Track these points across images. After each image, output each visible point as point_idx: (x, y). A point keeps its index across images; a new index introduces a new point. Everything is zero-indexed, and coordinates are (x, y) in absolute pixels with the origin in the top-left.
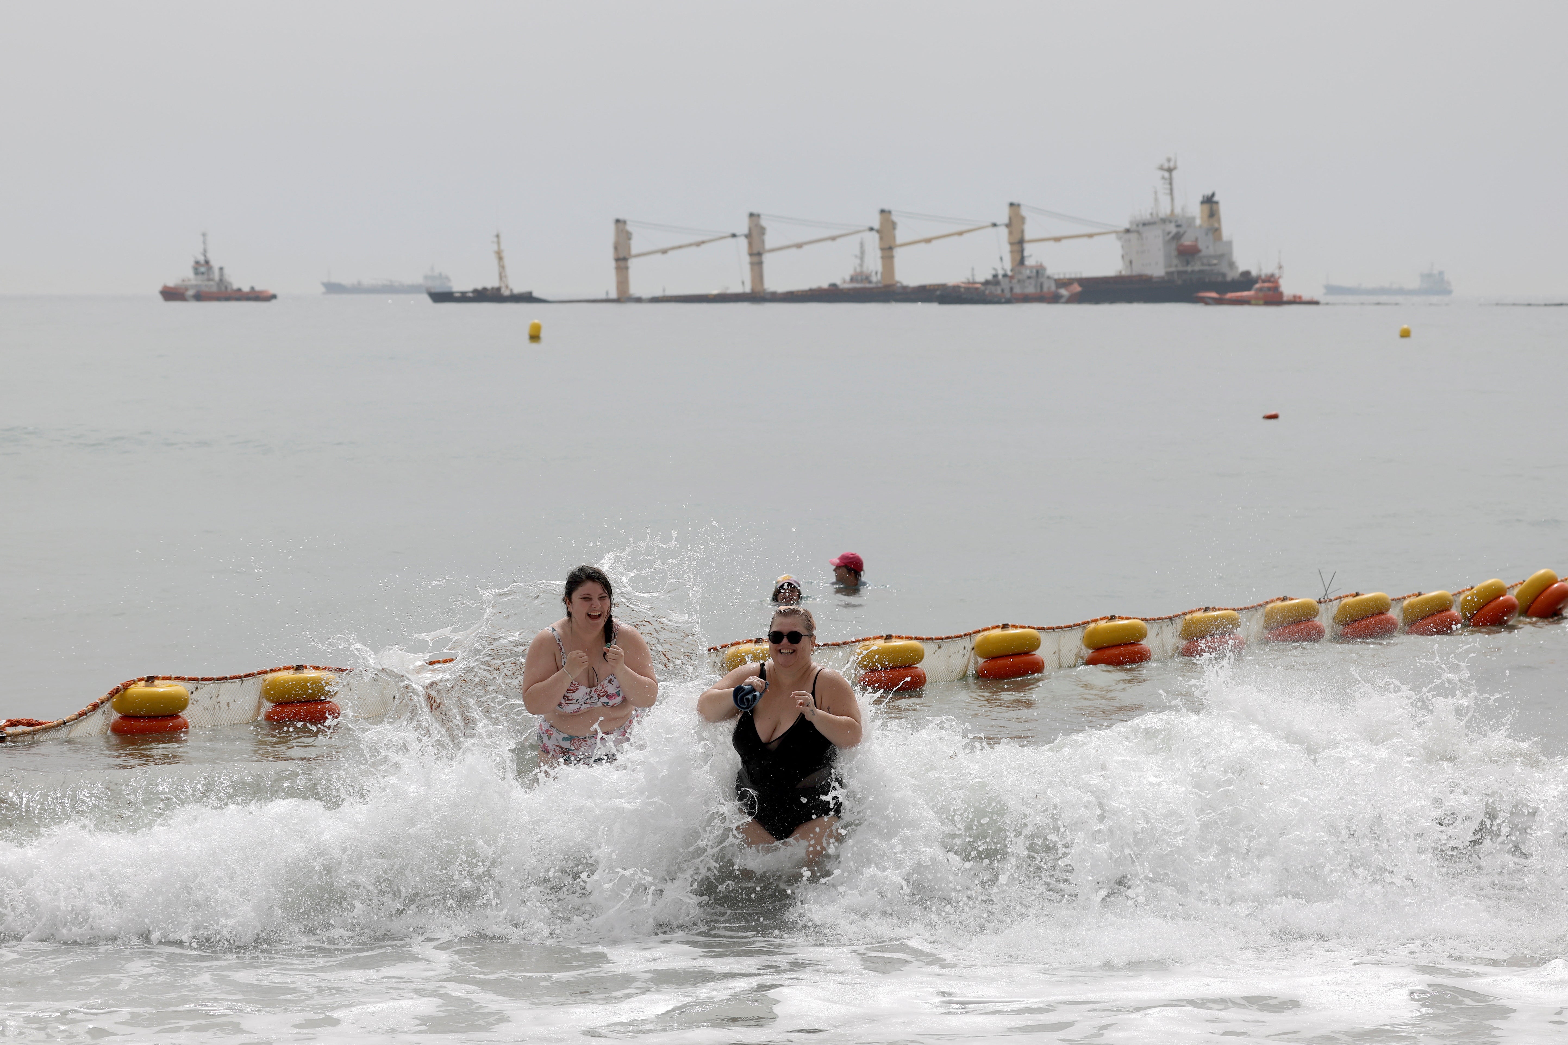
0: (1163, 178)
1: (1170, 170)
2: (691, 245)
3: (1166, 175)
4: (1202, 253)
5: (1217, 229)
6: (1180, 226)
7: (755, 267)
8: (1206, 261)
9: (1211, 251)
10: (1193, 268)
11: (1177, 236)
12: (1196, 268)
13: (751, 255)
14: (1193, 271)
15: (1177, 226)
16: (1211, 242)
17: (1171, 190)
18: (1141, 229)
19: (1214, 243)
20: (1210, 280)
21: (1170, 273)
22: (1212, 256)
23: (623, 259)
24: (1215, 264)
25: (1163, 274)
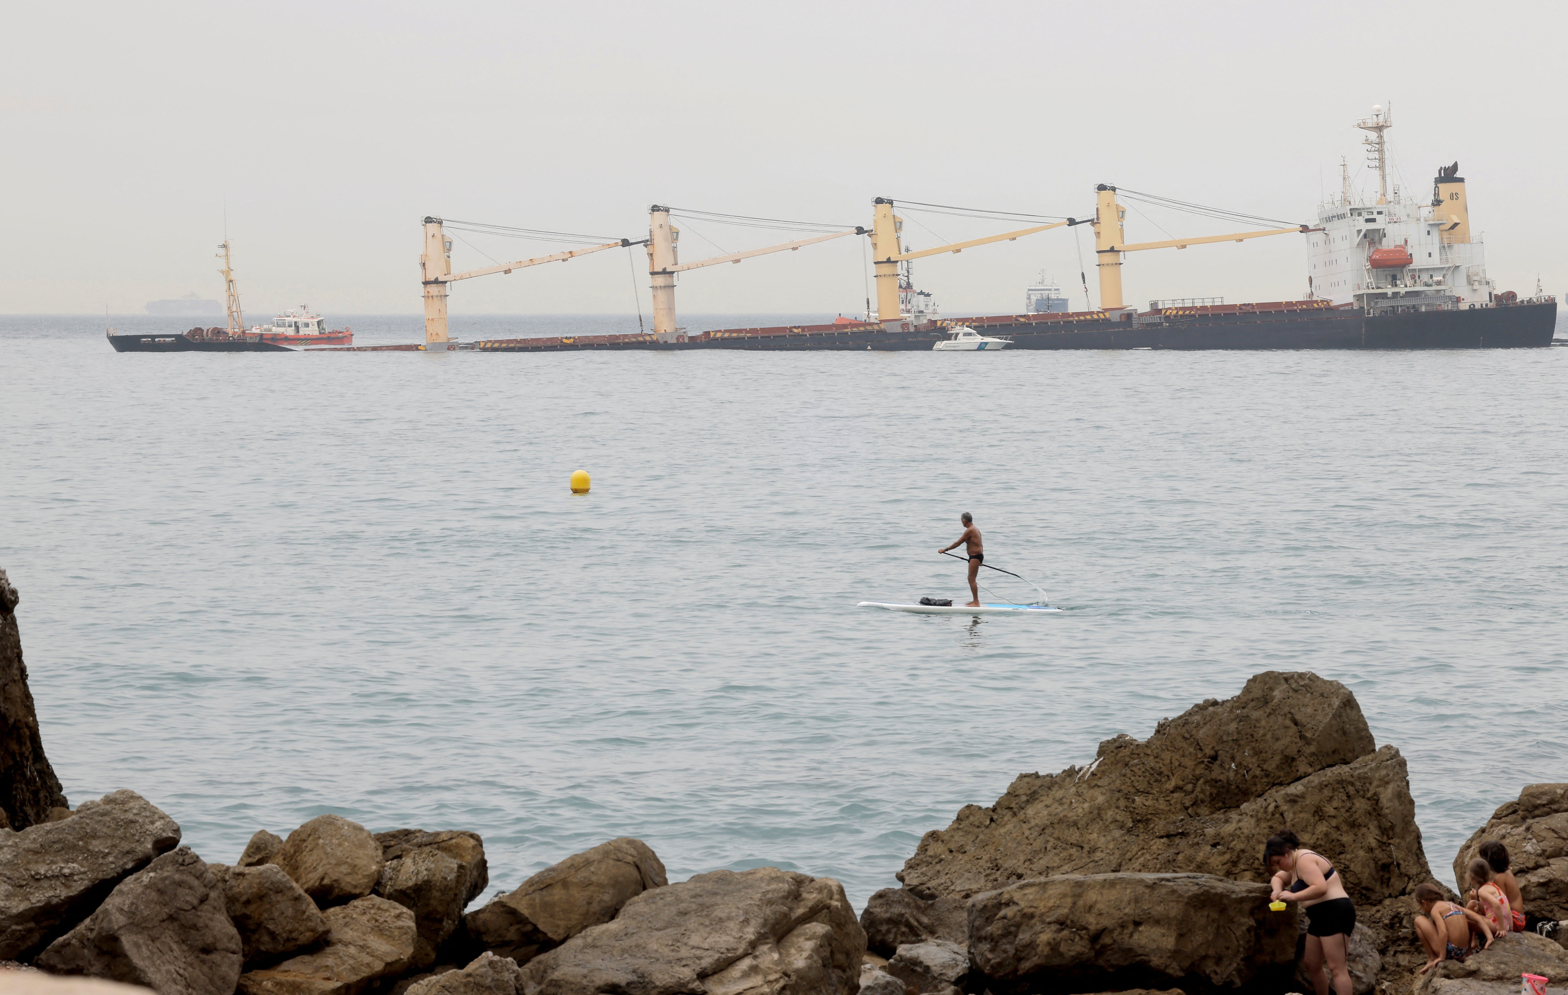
0: (1367, 142)
1: (1379, 128)
2: (551, 259)
3: (1373, 136)
4: (1416, 264)
5: (1456, 224)
6: (1374, 220)
7: (661, 294)
8: (1425, 277)
9: (1435, 261)
10: (1396, 290)
11: (1372, 238)
12: (1402, 289)
13: (653, 273)
14: (1395, 295)
15: (1368, 221)
16: (1437, 246)
17: (1382, 160)
18: (1328, 226)
19: (1445, 248)
20: (1430, 309)
21: (1359, 297)
22: (1434, 269)
23: (436, 282)
24: (1439, 283)
25: (1350, 299)
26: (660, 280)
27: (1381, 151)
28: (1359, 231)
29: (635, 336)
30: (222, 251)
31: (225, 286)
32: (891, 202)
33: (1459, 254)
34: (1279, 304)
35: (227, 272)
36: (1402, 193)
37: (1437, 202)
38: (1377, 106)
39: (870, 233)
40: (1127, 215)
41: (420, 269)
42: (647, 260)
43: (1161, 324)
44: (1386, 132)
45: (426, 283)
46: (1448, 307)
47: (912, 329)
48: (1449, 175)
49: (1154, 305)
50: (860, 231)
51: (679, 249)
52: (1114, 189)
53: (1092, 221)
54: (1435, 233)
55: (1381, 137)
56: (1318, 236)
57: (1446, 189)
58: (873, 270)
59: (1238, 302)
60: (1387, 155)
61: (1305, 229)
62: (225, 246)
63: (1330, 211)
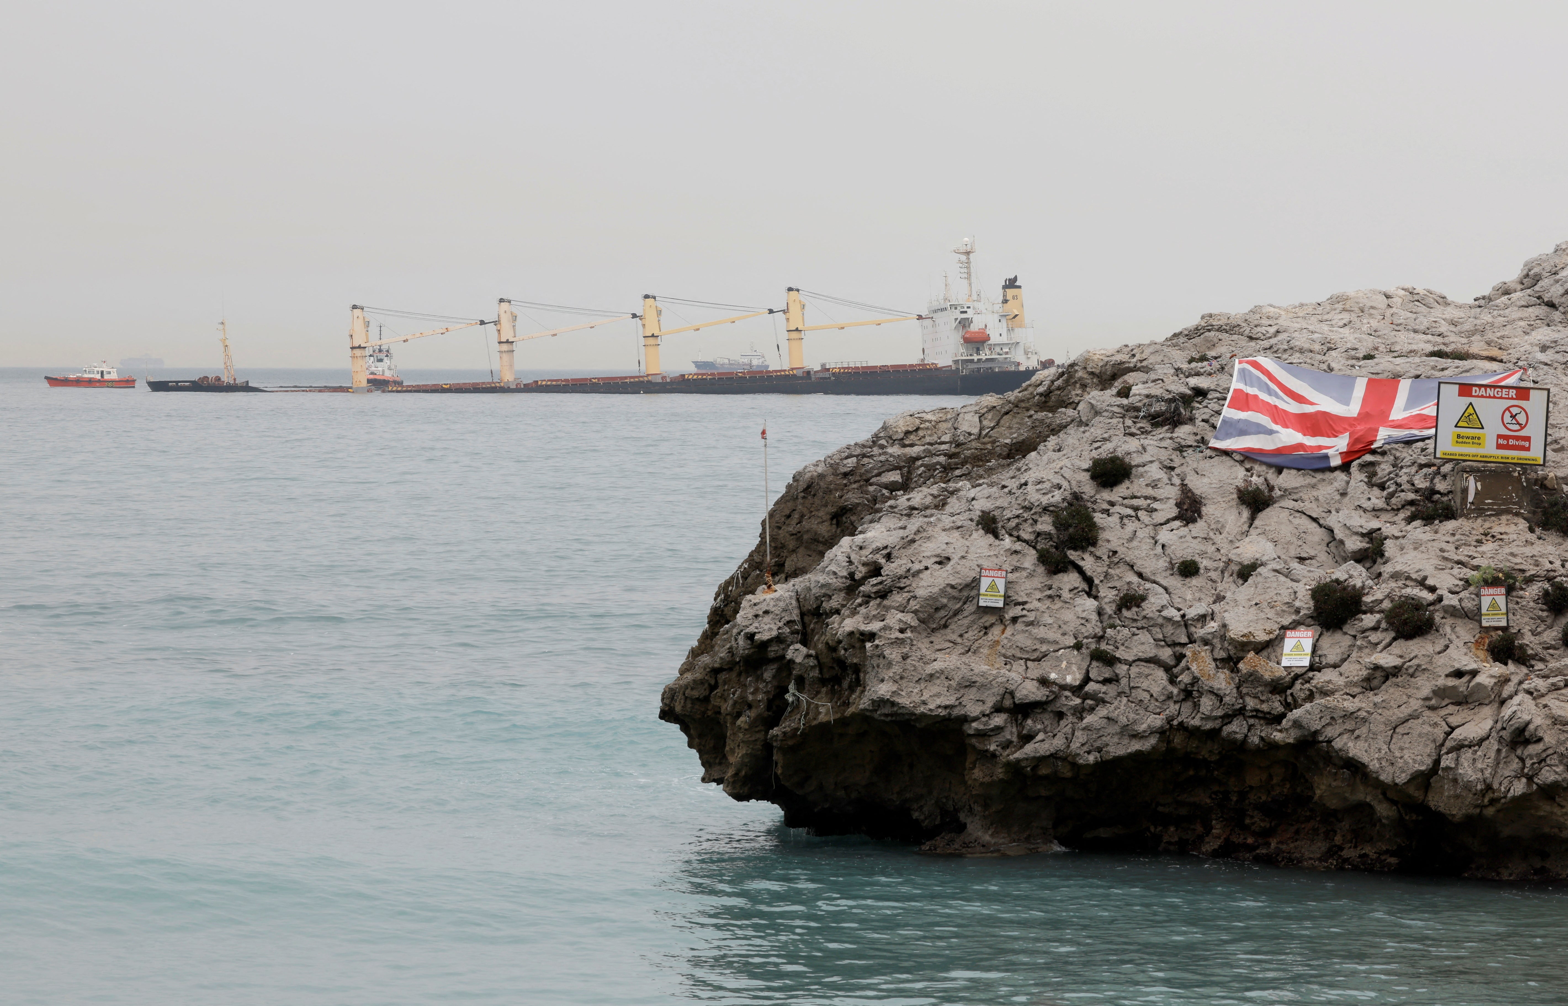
0: (960, 262)
1: (968, 253)
2: (434, 333)
3: (963, 258)
4: (992, 341)
5: (1017, 315)
6: (966, 312)
7: (505, 356)
8: (998, 349)
9: (1004, 339)
10: (980, 357)
11: (964, 323)
12: (983, 357)
13: (500, 343)
14: (979, 360)
15: (962, 312)
16: (1005, 329)
17: (969, 274)
18: (935, 316)
19: (1010, 330)
20: (1001, 370)
21: (956, 362)
22: (1003, 344)
23: (359, 347)
24: (1007, 353)
25: (950, 363)
26: (505, 347)
27: (968, 268)
28: (956, 319)
29: (488, 383)
30: (221, 327)
31: (223, 350)
32: (654, 298)
33: (1019, 335)
34: (905, 365)
35: (224, 340)
36: (982, 295)
37: (1005, 301)
38: (966, 239)
39: (641, 318)
40: (806, 308)
41: (349, 338)
42: (496, 333)
43: (829, 378)
44: (971, 255)
45: (353, 348)
46: (1013, 368)
47: (668, 380)
48: (1011, 284)
49: (823, 365)
50: (634, 316)
51: (517, 327)
52: (798, 290)
53: (783, 310)
54: (1004, 321)
55: (968, 258)
56: (928, 322)
57: (1010, 292)
58: (642, 341)
59: (879, 364)
60: (972, 270)
61: (920, 317)
62: (222, 323)
63: (936, 305)
